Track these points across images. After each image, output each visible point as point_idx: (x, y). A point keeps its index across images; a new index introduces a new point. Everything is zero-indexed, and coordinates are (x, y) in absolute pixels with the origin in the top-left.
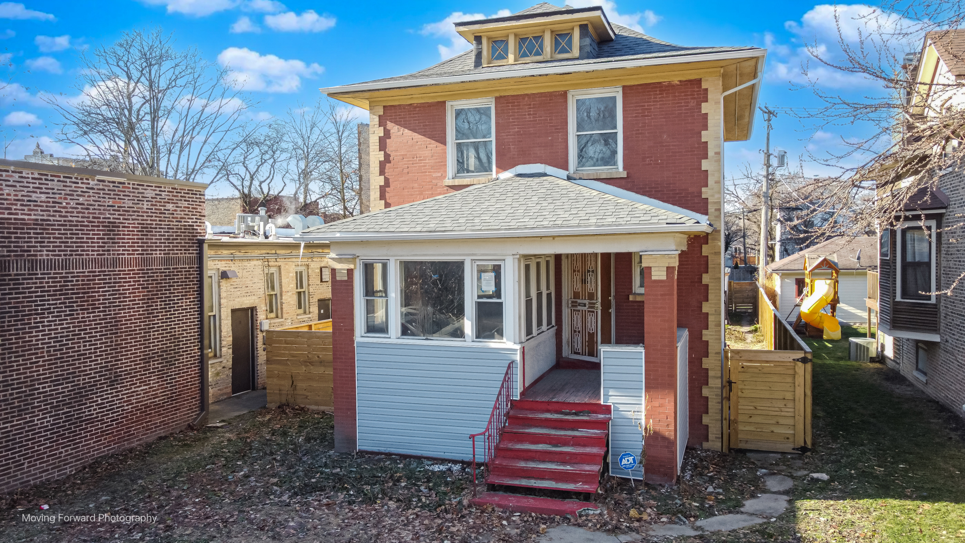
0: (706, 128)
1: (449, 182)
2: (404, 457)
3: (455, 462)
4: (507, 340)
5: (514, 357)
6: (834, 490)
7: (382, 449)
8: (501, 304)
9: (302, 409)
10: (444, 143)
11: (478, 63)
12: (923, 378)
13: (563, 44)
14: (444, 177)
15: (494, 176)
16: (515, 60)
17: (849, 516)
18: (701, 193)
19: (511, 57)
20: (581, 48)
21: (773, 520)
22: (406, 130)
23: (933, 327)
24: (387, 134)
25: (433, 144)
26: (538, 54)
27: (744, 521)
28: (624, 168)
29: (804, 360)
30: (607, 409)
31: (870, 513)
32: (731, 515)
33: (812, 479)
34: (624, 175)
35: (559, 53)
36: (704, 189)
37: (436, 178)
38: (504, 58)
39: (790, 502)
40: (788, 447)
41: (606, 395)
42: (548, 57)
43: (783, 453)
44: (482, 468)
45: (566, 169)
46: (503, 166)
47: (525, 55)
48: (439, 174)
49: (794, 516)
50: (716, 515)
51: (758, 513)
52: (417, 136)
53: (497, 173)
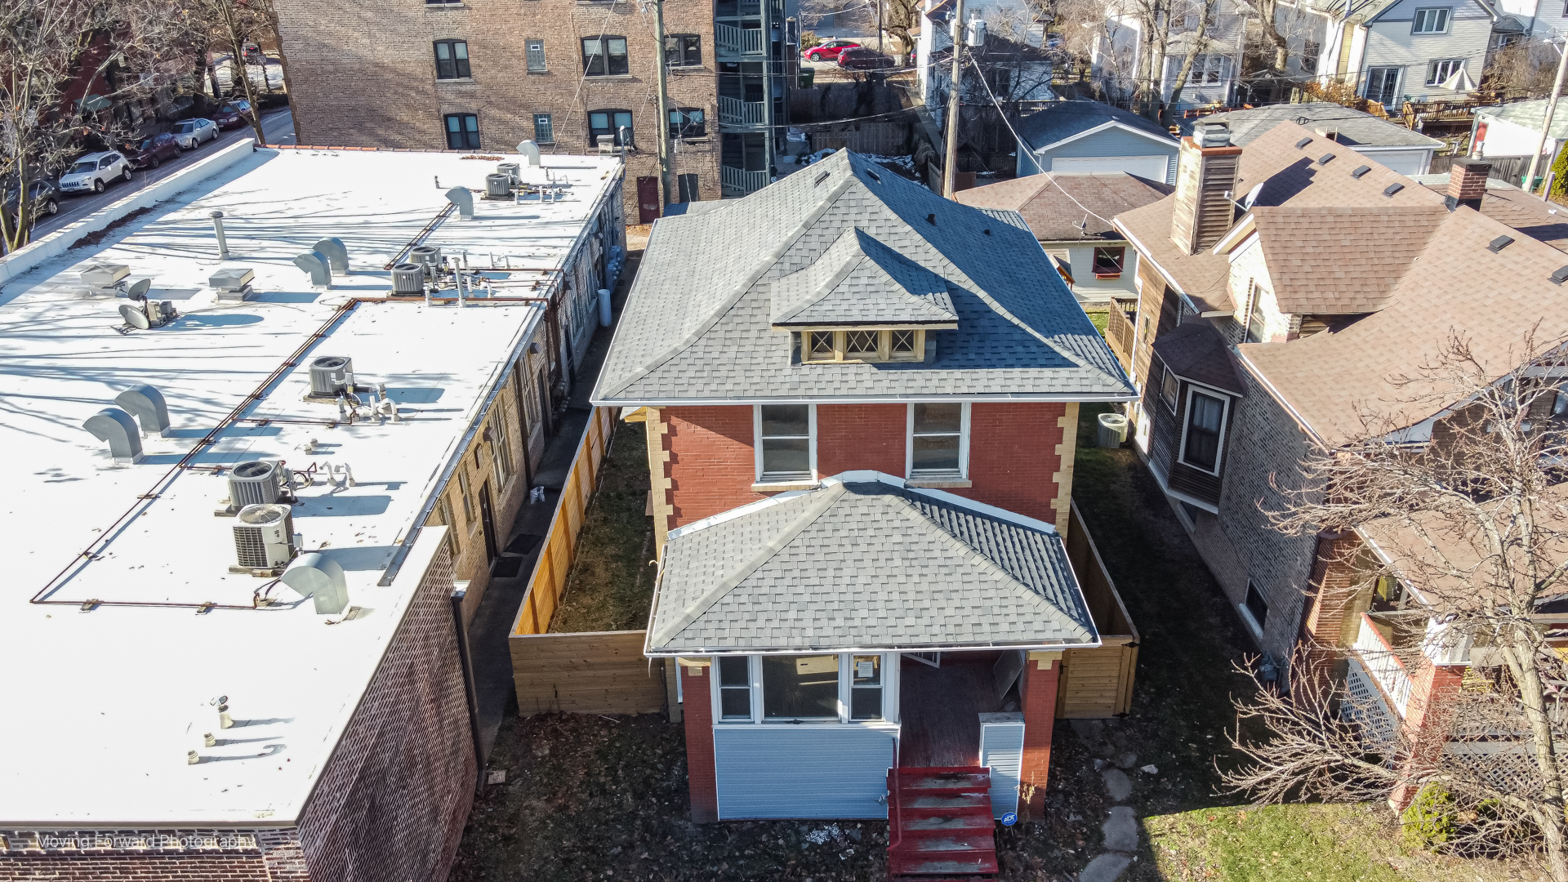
0: (1060, 442)
1: (757, 486)
2: (774, 822)
3: (829, 822)
4: (888, 720)
5: (894, 735)
6: (1167, 793)
7: (747, 816)
8: (879, 691)
9: (573, 716)
10: (751, 443)
11: (796, 359)
12: (1192, 529)
13: (903, 340)
14: (752, 480)
15: (814, 481)
16: (845, 358)
17: (1191, 844)
18: (1049, 504)
19: (838, 355)
20: (926, 352)
21: (1135, 859)
22: (699, 428)
23: (1214, 500)
24: (672, 431)
25: (736, 445)
26: (871, 349)
27: (1115, 865)
28: (971, 476)
29: (1132, 645)
30: (986, 771)
31: (1204, 835)
32: (1100, 857)
33: (1144, 772)
34: (969, 484)
35: (899, 349)
36: (1053, 501)
37: (742, 482)
38: (828, 351)
39: (1139, 820)
40: (1109, 715)
41: (985, 761)
42: (885, 359)
43: (1104, 720)
44: (859, 826)
45: (903, 476)
46: (826, 470)
47: (854, 349)
48: (746, 478)
49: (1149, 847)
50: (1089, 860)
51: (1118, 848)
52: (712, 434)
53: (819, 478)
